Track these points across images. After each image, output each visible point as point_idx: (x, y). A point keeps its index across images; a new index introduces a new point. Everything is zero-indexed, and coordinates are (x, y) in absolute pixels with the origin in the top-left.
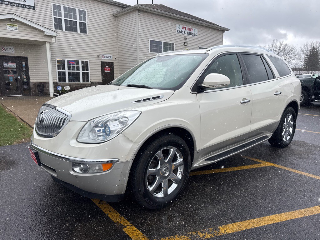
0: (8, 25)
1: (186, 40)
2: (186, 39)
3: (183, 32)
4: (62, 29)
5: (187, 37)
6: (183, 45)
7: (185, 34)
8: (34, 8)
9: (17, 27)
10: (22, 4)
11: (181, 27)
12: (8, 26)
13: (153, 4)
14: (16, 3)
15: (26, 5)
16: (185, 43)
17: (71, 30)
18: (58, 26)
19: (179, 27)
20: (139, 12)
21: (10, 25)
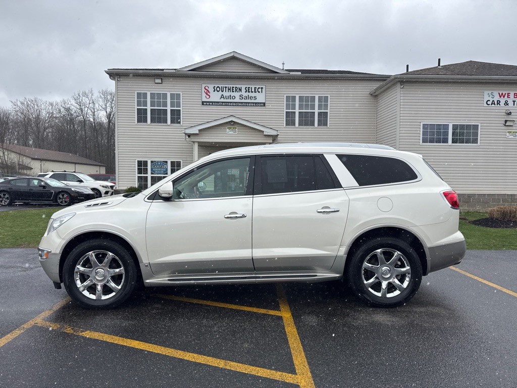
0: (228, 128)
1: (510, 116)
2: (509, 114)
3: (502, 103)
4: (294, 124)
5: (511, 111)
6: (502, 125)
7: (508, 104)
8: (264, 104)
9: (237, 130)
10: (252, 103)
11: (496, 94)
12: (228, 130)
13: (439, 65)
14: (246, 103)
15: (256, 103)
16: (506, 121)
17: (306, 124)
18: (290, 121)
19: (490, 94)
20: (401, 85)
21: (230, 128)
